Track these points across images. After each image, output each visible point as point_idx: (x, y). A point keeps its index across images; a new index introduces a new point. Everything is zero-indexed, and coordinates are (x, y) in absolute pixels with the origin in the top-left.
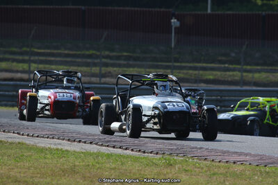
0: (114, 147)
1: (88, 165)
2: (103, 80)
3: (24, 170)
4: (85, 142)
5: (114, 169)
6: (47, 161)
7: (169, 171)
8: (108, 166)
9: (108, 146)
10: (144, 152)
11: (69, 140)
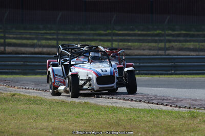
0: (157, 104)
1: (131, 119)
2: (168, 52)
3: (81, 124)
4: (136, 101)
5: (150, 121)
6: (100, 117)
7: (192, 122)
8: (146, 119)
9: (153, 103)
10: (180, 107)
11: (124, 99)
